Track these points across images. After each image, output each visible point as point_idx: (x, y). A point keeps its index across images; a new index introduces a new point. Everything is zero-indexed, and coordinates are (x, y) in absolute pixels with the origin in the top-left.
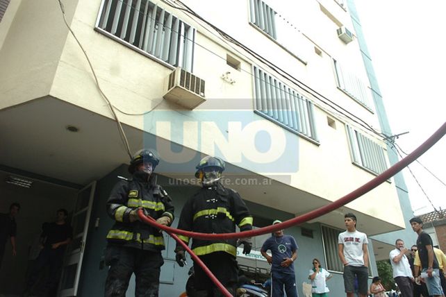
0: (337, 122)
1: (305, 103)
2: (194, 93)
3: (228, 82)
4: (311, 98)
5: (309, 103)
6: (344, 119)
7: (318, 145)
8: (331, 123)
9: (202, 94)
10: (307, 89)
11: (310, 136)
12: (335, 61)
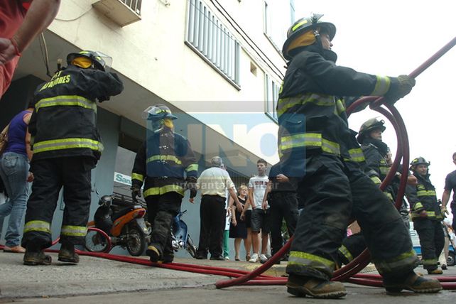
0: (258, 69)
1: (234, 42)
2: (130, 8)
3: (163, 3)
4: (240, 39)
5: (237, 44)
6: (265, 67)
7: (239, 90)
8: (253, 70)
9: (138, 11)
10: (239, 30)
11: (233, 79)
12: (266, 5)
